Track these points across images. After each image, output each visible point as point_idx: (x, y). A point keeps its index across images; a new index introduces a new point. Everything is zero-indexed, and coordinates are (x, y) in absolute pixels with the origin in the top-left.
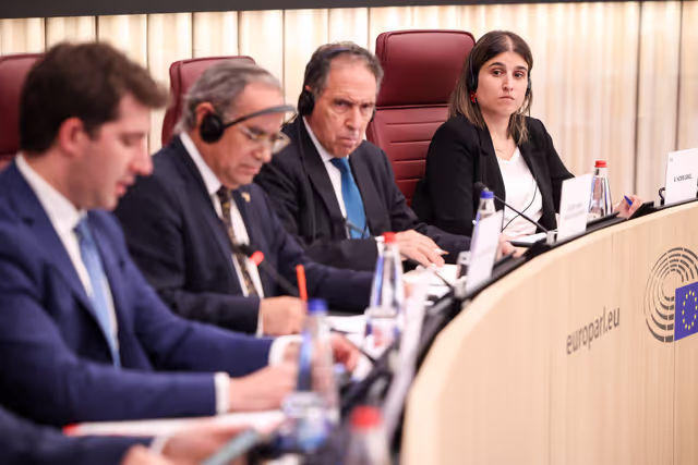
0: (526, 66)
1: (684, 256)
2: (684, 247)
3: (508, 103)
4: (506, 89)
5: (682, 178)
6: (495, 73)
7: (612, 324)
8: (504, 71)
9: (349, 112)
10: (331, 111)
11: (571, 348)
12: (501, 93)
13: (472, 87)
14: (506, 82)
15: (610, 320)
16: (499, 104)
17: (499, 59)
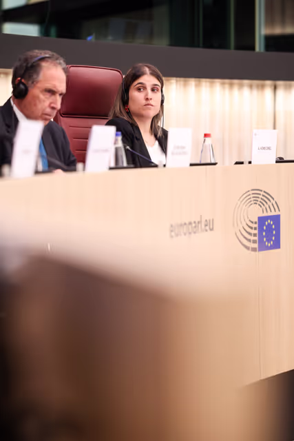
0: (159, 84)
1: (263, 196)
2: (263, 189)
3: (150, 109)
4: (147, 99)
5: (264, 148)
6: (139, 89)
7: (207, 228)
8: (145, 88)
9: (53, 97)
10: (42, 96)
11: (173, 234)
12: (144, 102)
13: (125, 101)
14: (147, 95)
15: (206, 225)
16: (144, 110)
17: (141, 80)
